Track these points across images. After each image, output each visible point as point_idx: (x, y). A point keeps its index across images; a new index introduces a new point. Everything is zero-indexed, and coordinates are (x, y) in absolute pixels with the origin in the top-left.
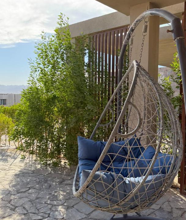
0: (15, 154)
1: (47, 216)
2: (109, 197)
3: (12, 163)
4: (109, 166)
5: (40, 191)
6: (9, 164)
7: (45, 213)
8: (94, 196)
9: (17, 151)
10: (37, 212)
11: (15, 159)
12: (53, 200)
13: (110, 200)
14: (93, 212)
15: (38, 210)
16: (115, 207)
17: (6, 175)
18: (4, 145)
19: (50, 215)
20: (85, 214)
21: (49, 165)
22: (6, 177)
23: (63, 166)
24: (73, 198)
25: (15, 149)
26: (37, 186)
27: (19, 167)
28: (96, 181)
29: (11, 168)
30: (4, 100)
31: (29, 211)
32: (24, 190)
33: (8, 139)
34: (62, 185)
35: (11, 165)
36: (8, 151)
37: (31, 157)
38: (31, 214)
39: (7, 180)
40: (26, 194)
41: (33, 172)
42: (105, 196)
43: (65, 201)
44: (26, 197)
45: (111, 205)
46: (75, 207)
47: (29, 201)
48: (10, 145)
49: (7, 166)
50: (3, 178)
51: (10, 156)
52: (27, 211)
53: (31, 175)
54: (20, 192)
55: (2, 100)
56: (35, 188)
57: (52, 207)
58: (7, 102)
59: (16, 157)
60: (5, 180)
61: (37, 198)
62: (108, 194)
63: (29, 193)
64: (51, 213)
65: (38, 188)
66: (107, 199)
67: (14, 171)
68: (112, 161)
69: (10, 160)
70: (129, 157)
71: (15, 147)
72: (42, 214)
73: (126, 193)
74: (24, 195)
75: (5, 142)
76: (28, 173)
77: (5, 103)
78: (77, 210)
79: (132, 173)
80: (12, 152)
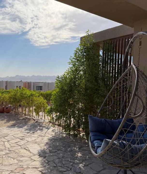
0: (48, 126)
1: (70, 169)
2: (122, 158)
3: (46, 132)
4: (123, 137)
5: (65, 153)
6: (44, 132)
7: (68, 168)
8: (112, 156)
9: (49, 124)
10: (63, 166)
11: (48, 129)
12: (74, 160)
13: (122, 159)
14: (102, 170)
15: (64, 165)
16: (125, 164)
17: (42, 140)
18: (41, 119)
19: (72, 169)
20: (96, 171)
21: (72, 135)
22: (43, 141)
23: (81, 137)
24: (88, 160)
25: (48, 122)
26: (63, 149)
27: (51, 135)
28: (114, 146)
29: (45, 135)
30: (40, 86)
31: (58, 165)
32: (54, 151)
33: (43, 115)
34: (80, 150)
35: (46, 133)
36: (44, 124)
37: (59, 128)
38: (59, 167)
39: (43, 143)
40: (56, 154)
41: (61, 139)
42: (119, 157)
43: (82, 161)
44: (56, 156)
45: (123, 162)
46: (89, 166)
47: (58, 158)
48: (45, 119)
49: (43, 134)
50: (41, 142)
51: (45, 127)
52: (56, 165)
53: (59, 141)
54: (51, 152)
55: (39, 86)
56: (61, 150)
57: (73, 164)
58: (43, 88)
59: (49, 128)
60: (42, 143)
61: (63, 157)
62: (121, 156)
63: (57, 153)
64: (72, 168)
65: (64, 151)
66: (121, 159)
67: (47, 137)
68: (125, 134)
69: (45, 130)
70: (137, 131)
71: (48, 121)
72: (66, 168)
73: (133, 154)
74: (54, 154)
75: (41, 117)
76: (57, 140)
77: (41, 89)
78: (91, 168)
79: (138, 142)
80: (46, 124)
